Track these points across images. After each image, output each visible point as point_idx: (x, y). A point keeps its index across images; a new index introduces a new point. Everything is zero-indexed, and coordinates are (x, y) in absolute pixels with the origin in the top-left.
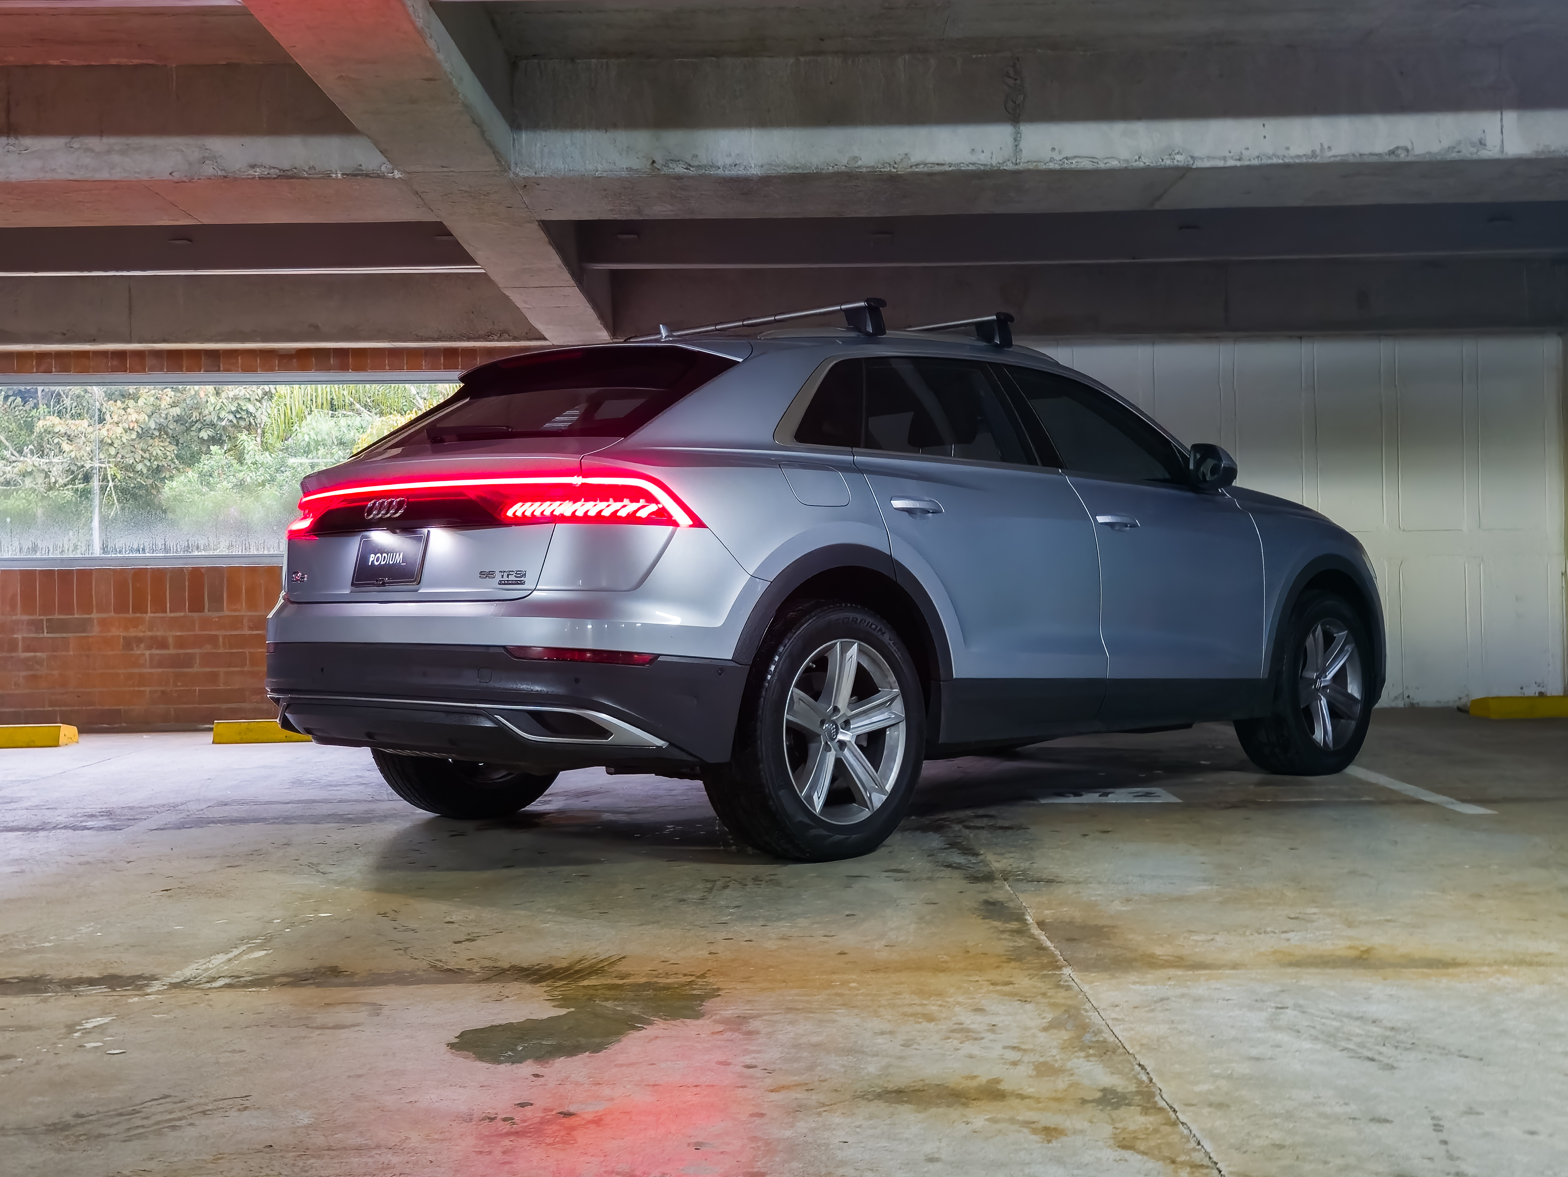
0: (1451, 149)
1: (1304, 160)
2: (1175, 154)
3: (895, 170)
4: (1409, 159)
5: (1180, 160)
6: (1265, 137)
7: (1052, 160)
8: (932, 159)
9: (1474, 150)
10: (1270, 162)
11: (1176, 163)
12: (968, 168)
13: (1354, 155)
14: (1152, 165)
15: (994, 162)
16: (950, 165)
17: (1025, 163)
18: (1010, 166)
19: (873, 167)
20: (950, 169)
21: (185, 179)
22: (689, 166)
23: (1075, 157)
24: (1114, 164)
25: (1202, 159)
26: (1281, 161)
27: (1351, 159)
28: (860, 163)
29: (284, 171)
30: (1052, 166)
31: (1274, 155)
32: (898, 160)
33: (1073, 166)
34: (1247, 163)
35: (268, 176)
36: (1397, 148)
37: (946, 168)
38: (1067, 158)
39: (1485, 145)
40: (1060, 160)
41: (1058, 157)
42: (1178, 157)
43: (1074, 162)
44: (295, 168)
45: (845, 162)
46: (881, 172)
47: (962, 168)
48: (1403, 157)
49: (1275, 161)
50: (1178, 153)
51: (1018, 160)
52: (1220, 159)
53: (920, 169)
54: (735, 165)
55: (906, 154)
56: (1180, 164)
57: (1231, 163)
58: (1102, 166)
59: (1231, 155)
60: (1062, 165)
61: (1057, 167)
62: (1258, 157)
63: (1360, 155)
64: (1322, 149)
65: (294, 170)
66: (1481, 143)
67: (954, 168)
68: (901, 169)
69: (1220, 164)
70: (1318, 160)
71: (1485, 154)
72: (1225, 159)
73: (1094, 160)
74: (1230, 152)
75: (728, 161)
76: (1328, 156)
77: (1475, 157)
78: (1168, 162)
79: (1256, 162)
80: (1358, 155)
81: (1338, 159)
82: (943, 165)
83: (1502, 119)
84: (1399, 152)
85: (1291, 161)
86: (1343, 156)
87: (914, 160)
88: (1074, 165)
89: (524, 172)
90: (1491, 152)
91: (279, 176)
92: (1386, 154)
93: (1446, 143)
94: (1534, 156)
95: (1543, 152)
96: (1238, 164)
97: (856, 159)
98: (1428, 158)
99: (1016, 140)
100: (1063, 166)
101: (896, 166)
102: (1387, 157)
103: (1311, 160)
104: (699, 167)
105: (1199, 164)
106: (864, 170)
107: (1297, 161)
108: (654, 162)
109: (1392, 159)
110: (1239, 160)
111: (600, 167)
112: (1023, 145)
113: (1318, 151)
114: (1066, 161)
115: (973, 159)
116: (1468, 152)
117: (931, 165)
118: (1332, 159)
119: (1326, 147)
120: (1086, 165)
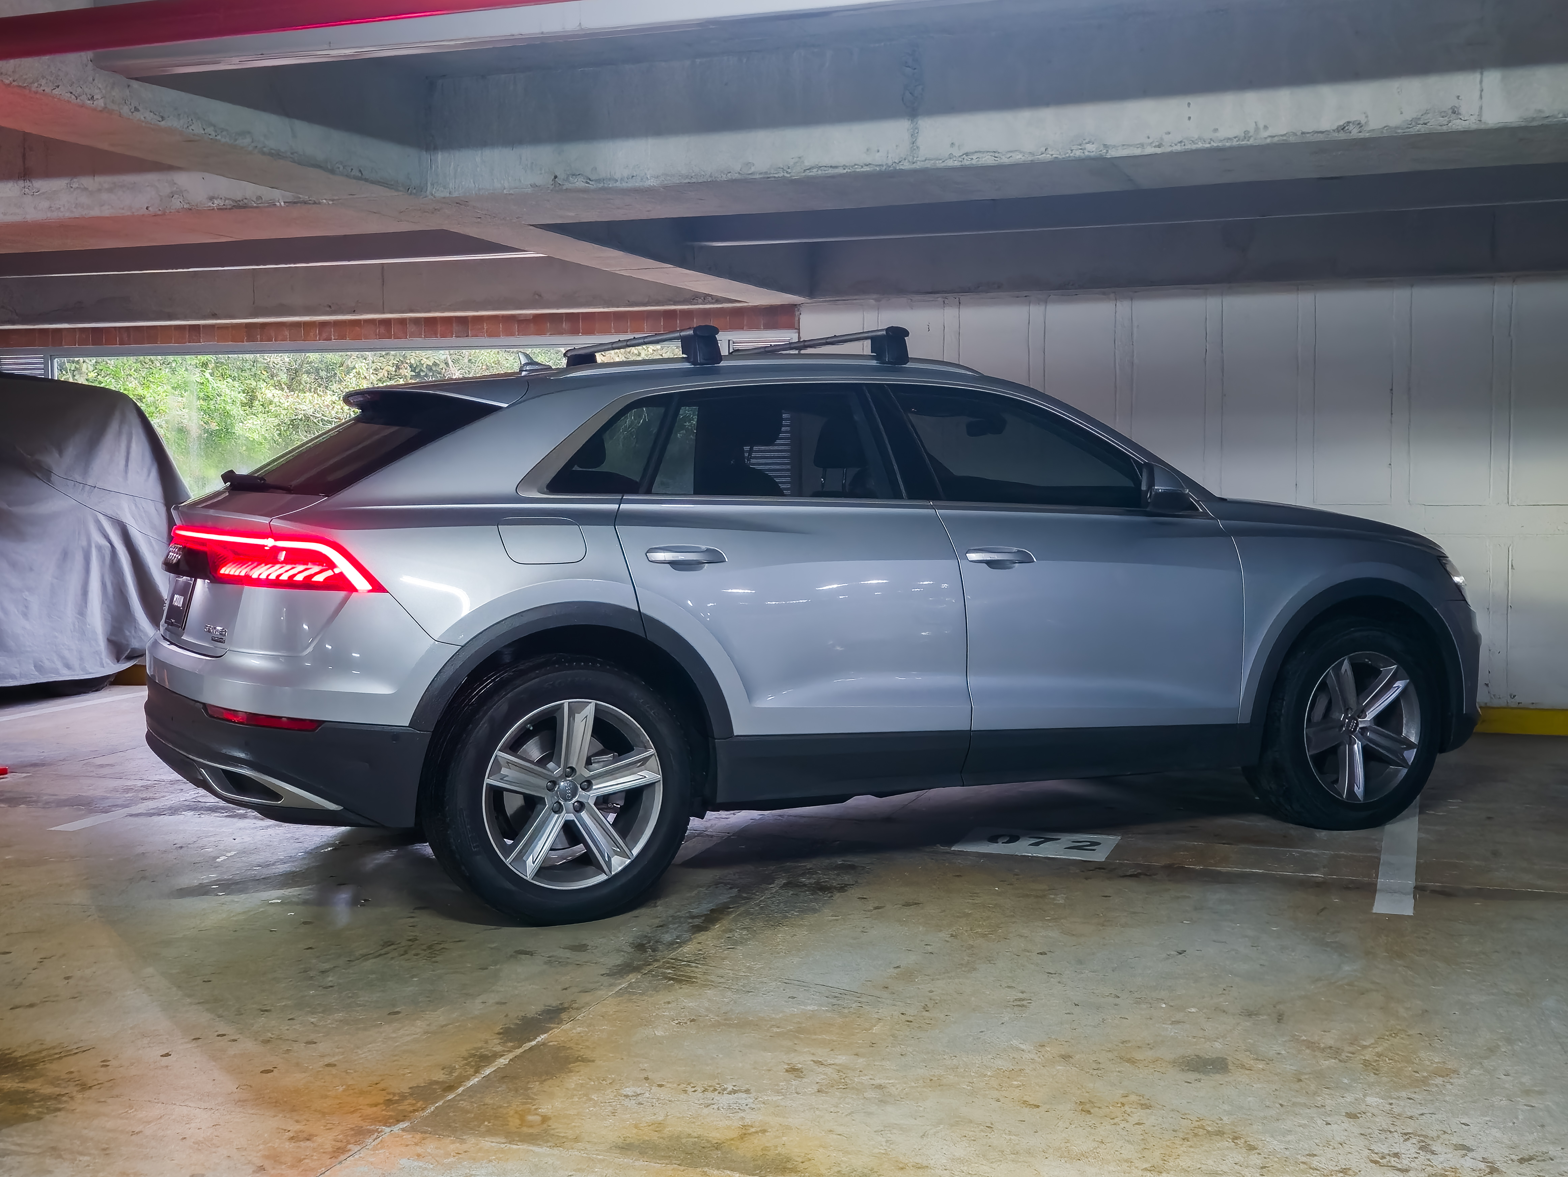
0: (1416, 121)
1: (1235, 143)
2: (1087, 143)
3: (788, 175)
4: (1362, 135)
5: (1092, 150)
6: (1189, 118)
7: (951, 156)
8: (827, 161)
9: (1443, 121)
10: (1194, 147)
11: (1087, 153)
12: (862, 170)
13: (1295, 134)
14: (1060, 157)
15: (890, 163)
16: (844, 167)
17: (923, 161)
18: (906, 166)
19: (766, 173)
20: (845, 171)
21: (159, 213)
22: (589, 180)
23: (976, 152)
24: (1018, 158)
25: (1114, 147)
26: (1208, 145)
27: (1292, 139)
28: (753, 169)
29: (236, 202)
30: (950, 163)
31: (1200, 138)
32: (791, 163)
33: (974, 162)
34: (1169, 149)
35: (224, 207)
36: (1349, 122)
37: (841, 171)
38: (967, 154)
39: (1459, 114)
40: (960, 156)
41: (957, 153)
42: (1089, 147)
43: (974, 157)
44: (246, 199)
45: (738, 168)
46: (775, 177)
47: (858, 170)
48: (1355, 133)
49: (1200, 145)
50: (1088, 143)
51: (915, 159)
52: (1136, 146)
53: (814, 172)
54: (633, 177)
55: (800, 158)
56: (1092, 154)
57: (1149, 150)
58: (1005, 160)
59: (1150, 141)
60: (961, 161)
61: (957, 164)
62: (1181, 142)
63: (1303, 133)
64: (1257, 129)
65: (245, 200)
66: (1454, 112)
67: (849, 171)
68: (796, 173)
69: (1138, 152)
70: (1251, 142)
71: (1458, 125)
72: (1142, 145)
73: (996, 155)
74: (1149, 138)
75: (626, 173)
76: (1263, 137)
77: (1445, 129)
78: (1078, 153)
79: (1178, 148)
80: (1299, 133)
81: (1276, 139)
82: (836, 167)
83: (1481, 82)
84: (1351, 127)
85: (1220, 144)
86: (1282, 136)
87: (807, 164)
88: (974, 160)
89: (441, 193)
90: (1467, 121)
91: (234, 206)
92: (1334, 131)
93: (1410, 114)
94: (1523, 124)
95: (1533, 119)
96: (1158, 151)
97: (749, 164)
98: (1386, 133)
99: (914, 136)
100: (963, 163)
101: (789, 171)
102: (1336, 134)
103: (1243, 143)
104: (598, 181)
105: (1113, 153)
106: (757, 176)
107: (1228, 144)
108: (556, 177)
109: (1342, 136)
110: (1159, 146)
111: (506, 185)
112: (920, 141)
113: (1252, 133)
114: (966, 158)
115: (868, 160)
116: (1436, 123)
117: (825, 169)
118: (1269, 141)
119: (1261, 126)
120: (988, 160)
